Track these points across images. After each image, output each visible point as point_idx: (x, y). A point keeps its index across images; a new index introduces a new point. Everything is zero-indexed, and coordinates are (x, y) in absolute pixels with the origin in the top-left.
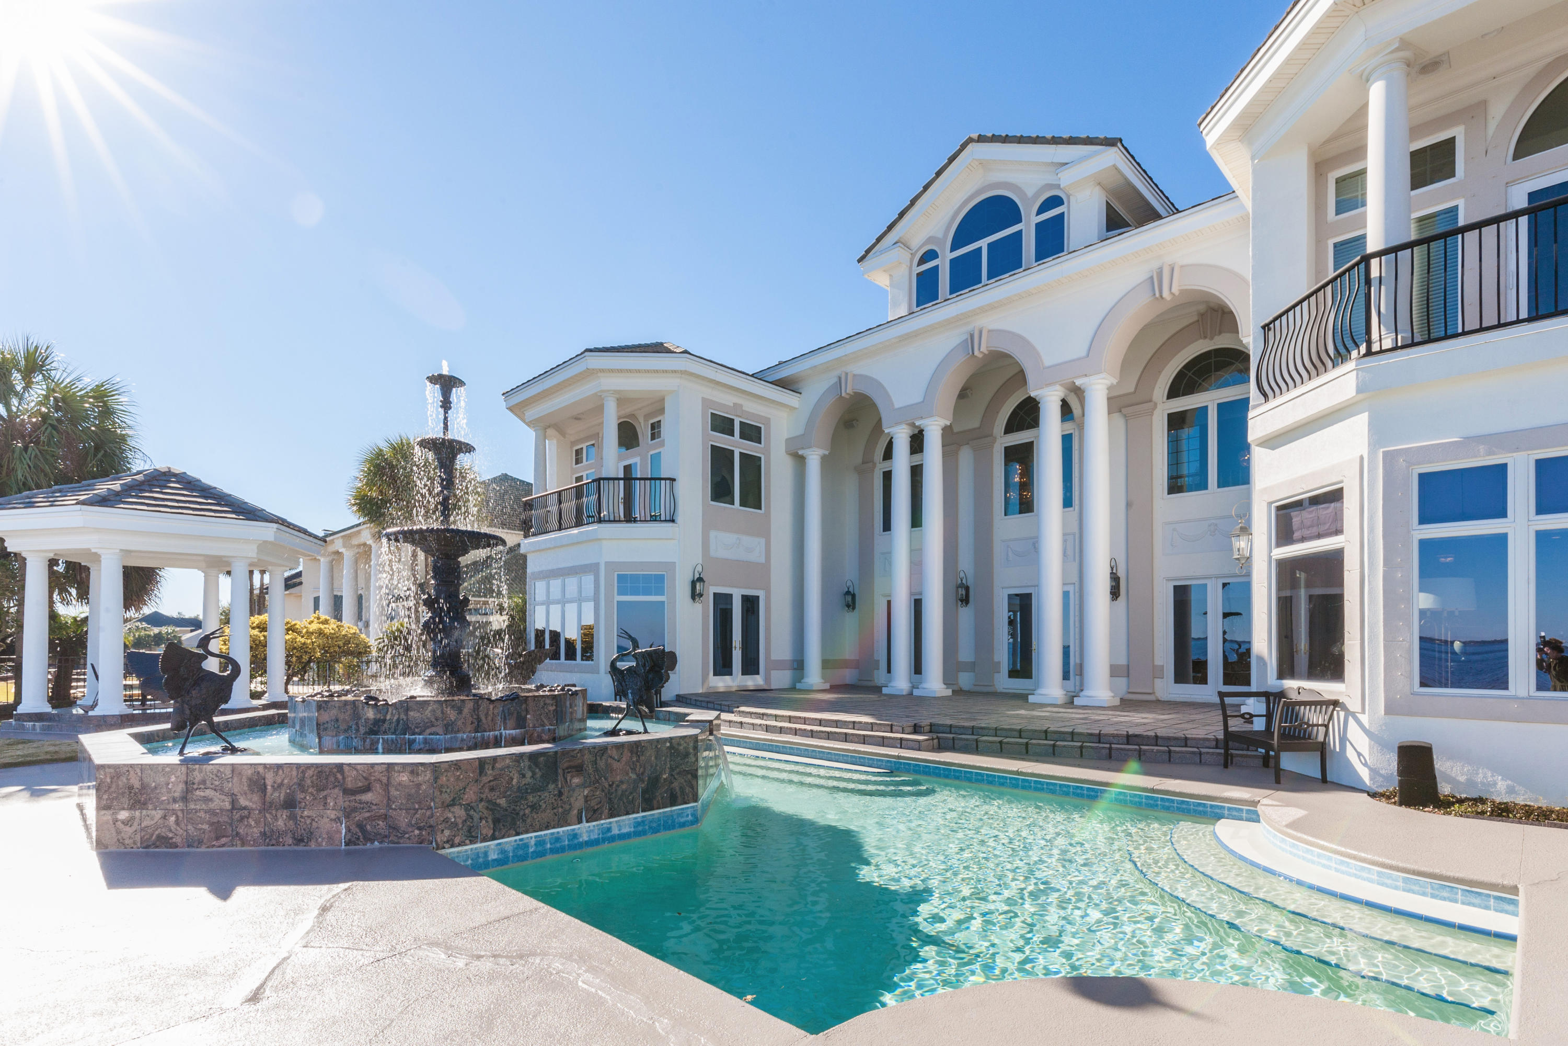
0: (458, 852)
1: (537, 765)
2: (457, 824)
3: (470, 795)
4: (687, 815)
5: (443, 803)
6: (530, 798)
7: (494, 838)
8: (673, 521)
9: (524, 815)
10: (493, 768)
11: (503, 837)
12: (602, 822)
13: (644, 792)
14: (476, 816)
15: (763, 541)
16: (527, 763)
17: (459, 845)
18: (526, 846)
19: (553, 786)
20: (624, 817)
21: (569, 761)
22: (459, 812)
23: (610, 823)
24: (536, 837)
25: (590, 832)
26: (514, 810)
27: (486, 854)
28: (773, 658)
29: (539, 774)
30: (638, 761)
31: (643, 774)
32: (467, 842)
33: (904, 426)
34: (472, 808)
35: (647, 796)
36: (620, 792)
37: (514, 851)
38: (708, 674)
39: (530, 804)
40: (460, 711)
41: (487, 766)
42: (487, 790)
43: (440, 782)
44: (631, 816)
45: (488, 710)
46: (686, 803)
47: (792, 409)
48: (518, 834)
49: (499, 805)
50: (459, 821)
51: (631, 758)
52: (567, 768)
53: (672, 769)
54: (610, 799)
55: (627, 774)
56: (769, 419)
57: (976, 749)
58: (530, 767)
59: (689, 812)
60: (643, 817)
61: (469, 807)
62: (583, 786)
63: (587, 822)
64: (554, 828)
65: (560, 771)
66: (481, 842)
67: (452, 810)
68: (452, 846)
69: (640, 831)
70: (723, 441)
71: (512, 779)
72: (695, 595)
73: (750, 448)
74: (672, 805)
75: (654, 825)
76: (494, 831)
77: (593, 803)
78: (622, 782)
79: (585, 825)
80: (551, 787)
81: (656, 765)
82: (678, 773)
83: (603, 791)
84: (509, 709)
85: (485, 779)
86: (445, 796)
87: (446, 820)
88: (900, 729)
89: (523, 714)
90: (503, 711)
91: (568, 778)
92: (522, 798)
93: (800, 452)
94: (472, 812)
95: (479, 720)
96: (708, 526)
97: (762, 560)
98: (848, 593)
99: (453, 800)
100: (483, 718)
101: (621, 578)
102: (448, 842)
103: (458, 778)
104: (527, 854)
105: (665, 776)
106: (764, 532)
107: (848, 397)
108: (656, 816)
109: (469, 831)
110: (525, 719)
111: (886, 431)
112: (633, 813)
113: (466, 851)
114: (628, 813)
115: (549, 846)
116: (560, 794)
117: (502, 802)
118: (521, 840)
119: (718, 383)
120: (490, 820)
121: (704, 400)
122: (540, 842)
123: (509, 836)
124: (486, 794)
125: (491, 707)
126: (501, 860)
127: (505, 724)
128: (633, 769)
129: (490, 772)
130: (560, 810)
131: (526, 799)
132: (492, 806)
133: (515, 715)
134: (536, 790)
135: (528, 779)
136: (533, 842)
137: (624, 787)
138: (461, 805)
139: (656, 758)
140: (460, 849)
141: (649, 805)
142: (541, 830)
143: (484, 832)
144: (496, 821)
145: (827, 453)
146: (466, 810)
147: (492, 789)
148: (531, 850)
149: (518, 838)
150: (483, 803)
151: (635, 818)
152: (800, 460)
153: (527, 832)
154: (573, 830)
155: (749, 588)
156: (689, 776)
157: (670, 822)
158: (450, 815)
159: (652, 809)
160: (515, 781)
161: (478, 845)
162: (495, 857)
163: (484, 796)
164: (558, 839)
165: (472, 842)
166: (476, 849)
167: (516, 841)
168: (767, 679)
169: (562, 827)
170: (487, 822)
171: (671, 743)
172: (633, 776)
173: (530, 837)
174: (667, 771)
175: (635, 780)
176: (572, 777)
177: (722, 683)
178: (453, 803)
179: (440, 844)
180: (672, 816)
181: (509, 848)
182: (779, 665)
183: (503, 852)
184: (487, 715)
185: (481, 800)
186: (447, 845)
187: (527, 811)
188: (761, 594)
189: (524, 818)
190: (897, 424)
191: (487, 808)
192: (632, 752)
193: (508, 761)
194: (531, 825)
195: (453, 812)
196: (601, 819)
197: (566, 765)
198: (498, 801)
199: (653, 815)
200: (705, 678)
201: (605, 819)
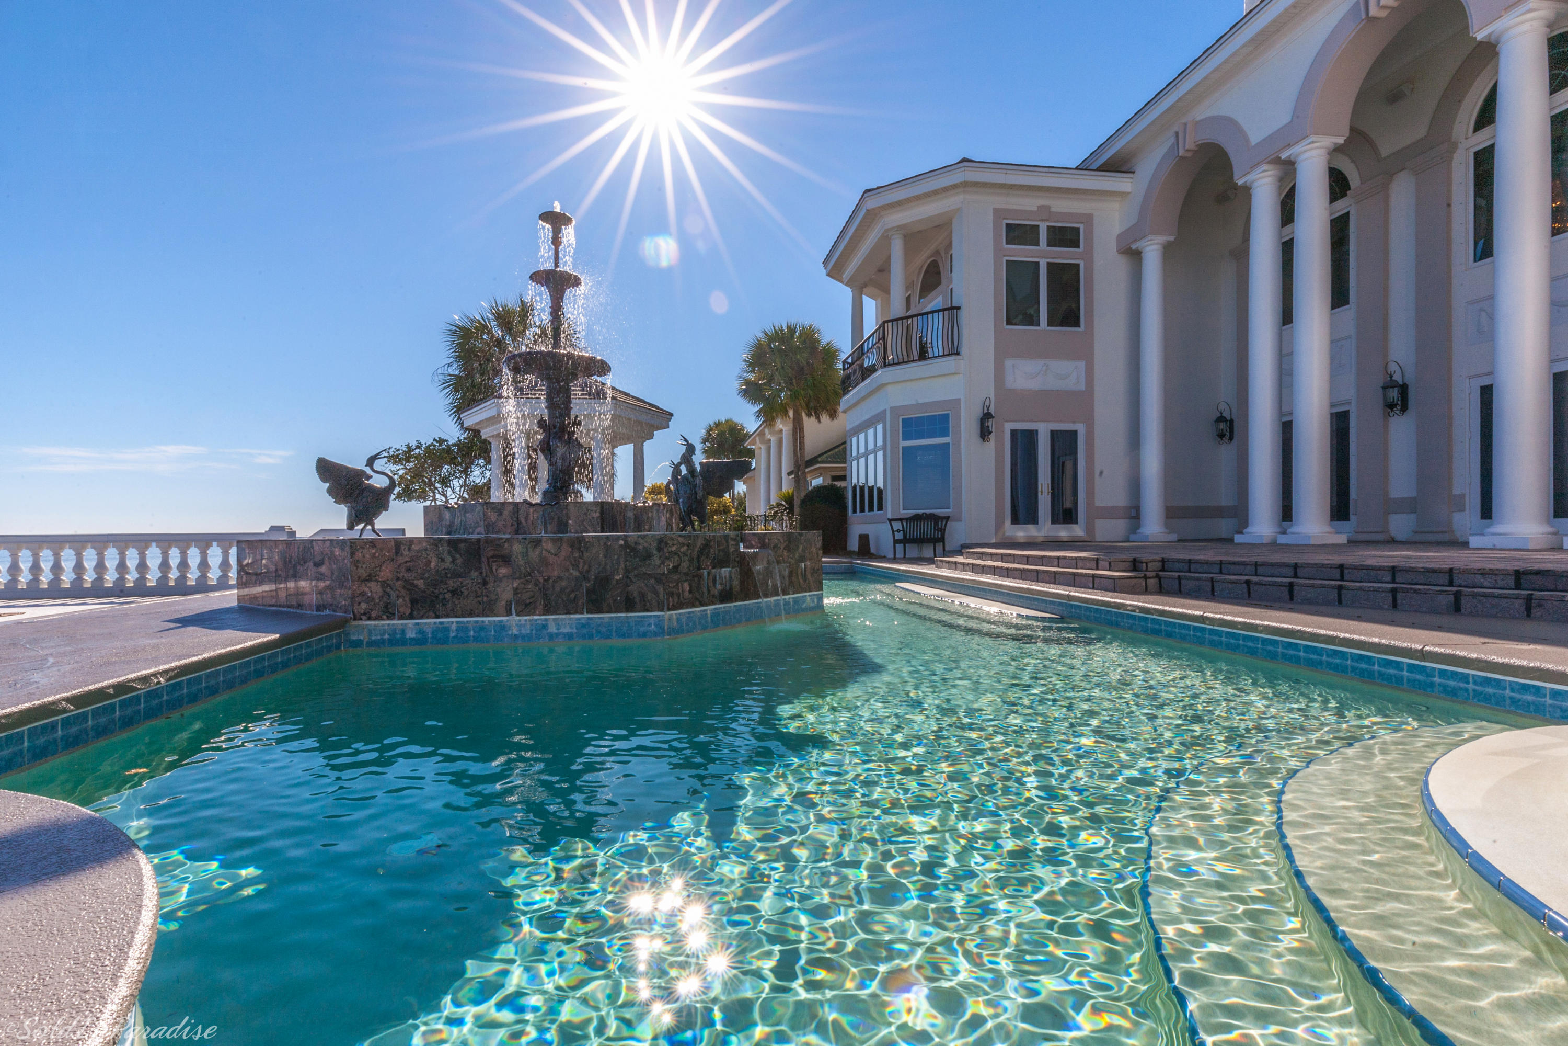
0: (375, 626)
1: (457, 550)
2: (373, 599)
3: (386, 573)
4: (650, 625)
5: (359, 577)
6: (451, 582)
7: (411, 617)
8: (958, 354)
9: (444, 599)
10: (409, 549)
11: (422, 618)
12: (536, 617)
13: (589, 592)
14: (393, 595)
15: (1082, 365)
16: (446, 548)
17: (376, 619)
18: (446, 629)
19: (476, 574)
20: (564, 616)
21: (494, 550)
22: (374, 589)
23: (546, 620)
24: (457, 622)
25: (520, 626)
26: (433, 592)
27: (403, 632)
28: (1098, 503)
29: (459, 561)
30: (580, 557)
31: (588, 571)
32: (385, 617)
33: (1265, 167)
34: (388, 585)
35: (594, 597)
36: (558, 589)
37: (433, 632)
38: (1003, 523)
39: (451, 589)
40: (500, 514)
41: (403, 547)
42: (403, 570)
43: (356, 557)
44: (572, 616)
45: (528, 515)
46: (648, 611)
47: (1122, 195)
48: (437, 617)
49: (416, 586)
50: (376, 597)
51: (572, 553)
52: (492, 557)
53: (627, 571)
54: (545, 594)
55: (567, 570)
56: (1092, 215)
57: (1212, 593)
58: (449, 552)
59: (652, 621)
60: (589, 619)
61: (385, 584)
62: (512, 577)
63: (518, 615)
64: (478, 616)
65: (484, 559)
66: (399, 619)
67: (369, 585)
68: (369, 619)
69: (585, 631)
70: (1023, 253)
71: (430, 562)
72: (984, 433)
73: (1064, 255)
74: (627, 611)
75: (604, 630)
76: (412, 610)
77: (525, 597)
78: (560, 578)
79: (515, 618)
80: (474, 574)
81: (606, 564)
82: (636, 576)
83: (536, 585)
84: (549, 514)
85: (401, 560)
86: (361, 571)
87: (363, 594)
88: (1107, 564)
89: (564, 519)
90: (543, 515)
91: (494, 568)
92: (441, 582)
93: (1134, 247)
94: (388, 590)
95: (519, 523)
96: (1002, 353)
97: (1082, 387)
98: (1221, 419)
99: (370, 575)
100: (523, 521)
101: (906, 422)
102: (365, 614)
103: (373, 556)
104: (448, 638)
105: (617, 578)
106: (1085, 353)
107: (1189, 155)
108: (606, 620)
109: (386, 607)
110: (566, 524)
111: (1240, 182)
112: (576, 613)
113: (383, 625)
114: (568, 613)
115: (472, 633)
116: (485, 583)
117: (420, 583)
118: (441, 623)
119: (1012, 187)
120: (407, 599)
121: (996, 211)
122: (462, 628)
123: (428, 618)
124: (403, 573)
125: (531, 510)
126: (419, 639)
127: (546, 527)
128: (576, 566)
129: (406, 553)
130: (485, 599)
131: (446, 584)
132: (409, 586)
133: (556, 520)
134: (457, 575)
135: (448, 564)
136: (454, 627)
137: (564, 584)
138: (377, 581)
139: (605, 557)
140: (377, 622)
141: (596, 606)
142: (464, 616)
143: (401, 610)
144: (414, 602)
145: (1172, 238)
146: (382, 586)
147: (408, 570)
148: (452, 635)
149: (438, 620)
150: (400, 582)
151: (579, 619)
152: (1135, 256)
153: (447, 616)
154: (501, 621)
155: (1061, 421)
156: (652, 581)
157: (625, 629)
158: (367, 590)
159: (600, 611)
160: (433, 565)
161: (395, 622)
162: (413, 636)
163: (401, 576)
164: (482, 628)
165: (389, 618)
166: (393, 625)
167: (435, 623)
168: (1090, 529)
169: (488, 616)
170: (404, 600)
171: (626, 541)
172: (576, 573)
173: (452, 622)
174: (621, 571)
175: (577, 578)
176: (499, 566)
177: (1022, 532)
178: (369, 578)
179: (358, 616)
180: (628, 623)
181: (429, 630)
182: (1109, 513)
183: (421, 632)
184: (526, 519)
185: (398, 579)
186: (364, 618)
187: (448, 596)
188: (1080, 428)
189: (444, 602)
190: (1254, 167)
191: (404, 587)
192: (572, 546)
193: (424, 544)
194: (453, 610)
195: (370, 588)
196: (534, 614)
197: (491, 554)
198: (416, 582)
199: (603, 618)
200: (999, 525)
201: (540, 615)
